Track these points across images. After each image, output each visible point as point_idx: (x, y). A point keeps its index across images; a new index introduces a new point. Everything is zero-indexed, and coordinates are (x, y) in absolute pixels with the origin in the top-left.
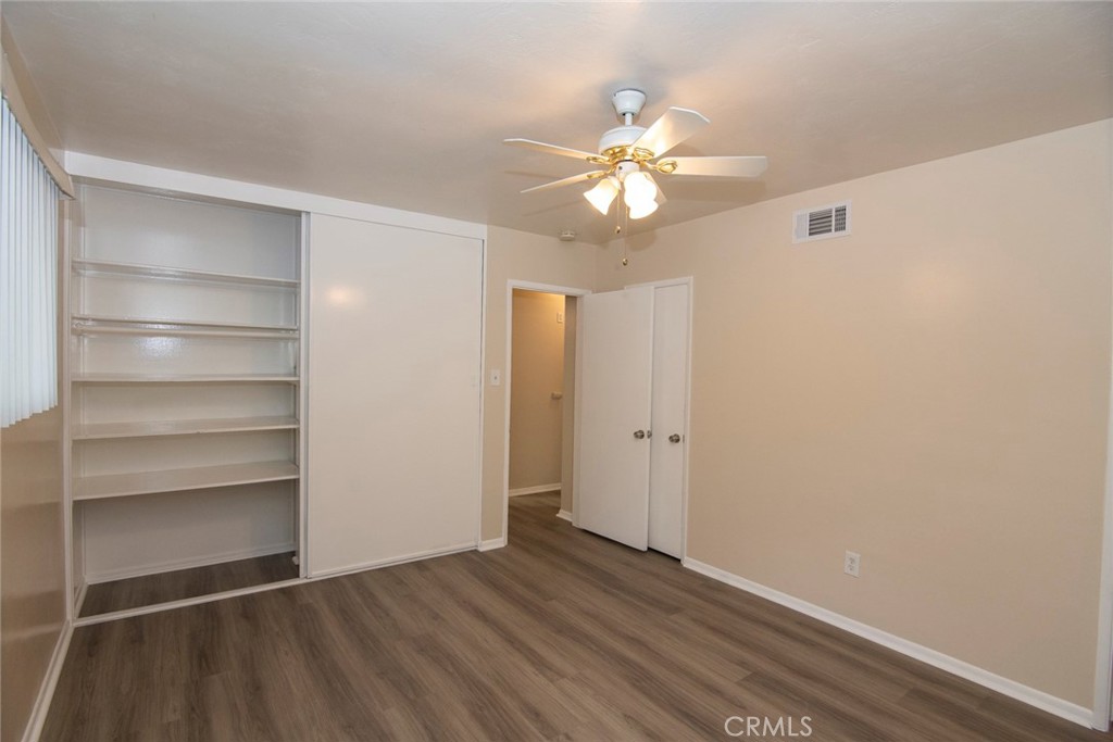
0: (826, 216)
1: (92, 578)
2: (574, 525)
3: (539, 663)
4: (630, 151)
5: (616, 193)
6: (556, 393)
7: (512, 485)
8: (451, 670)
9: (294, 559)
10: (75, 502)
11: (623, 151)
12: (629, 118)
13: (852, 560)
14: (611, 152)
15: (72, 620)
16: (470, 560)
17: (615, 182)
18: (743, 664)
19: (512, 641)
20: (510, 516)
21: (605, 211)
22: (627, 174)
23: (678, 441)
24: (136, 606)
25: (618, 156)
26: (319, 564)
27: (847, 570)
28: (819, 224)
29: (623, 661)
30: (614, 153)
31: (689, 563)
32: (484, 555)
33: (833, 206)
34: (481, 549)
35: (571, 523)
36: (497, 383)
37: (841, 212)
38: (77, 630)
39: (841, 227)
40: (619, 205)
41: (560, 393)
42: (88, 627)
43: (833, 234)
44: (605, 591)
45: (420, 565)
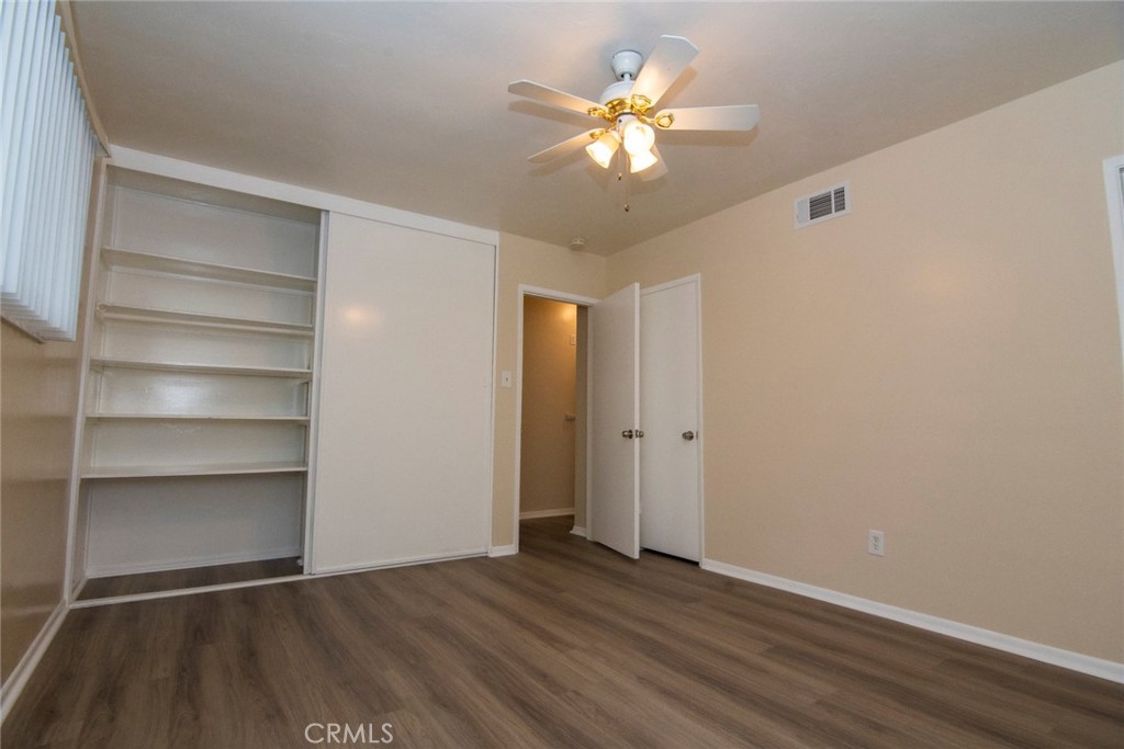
0: (825, 199)
1: (92, 572)
2: (588, 538)
3: (549, 639)
4: (629, 102)
5: (617, 147)
6: (569, 414)
7: (523, 508)
8: (456, 642)
9: (299, 561)
10: (82, 480)
11: (622, 103)
12: (627, 77)
13: (876, 539)
14: (610, 105)
15: (69, 602)
16: (480, 564)
17: (615, 135)
18: (765, 640)
19: (521, 622)
20: (521, 533)
21: (606, 165)
22: (626, 124)
23: (692, 438)
24: (136, 592)
25: (617, 111)
26: (323, 560)
27: (871, 550)
28: (819, 207)
29: (638, 637)
30: (613, 107)
31: (708, 565)
32: (495, 560)
33: (832, 189)
34: (492, 555)
35: (585, 538)
36: (509, 384)
37: (840, 193)
38: (72, 612)
39: (841, 206)
40: (621, 157)
41: (572, 415)
42: (83, 609)
43: (834, 214)
44: (619, 586)
45: (428, 567)
